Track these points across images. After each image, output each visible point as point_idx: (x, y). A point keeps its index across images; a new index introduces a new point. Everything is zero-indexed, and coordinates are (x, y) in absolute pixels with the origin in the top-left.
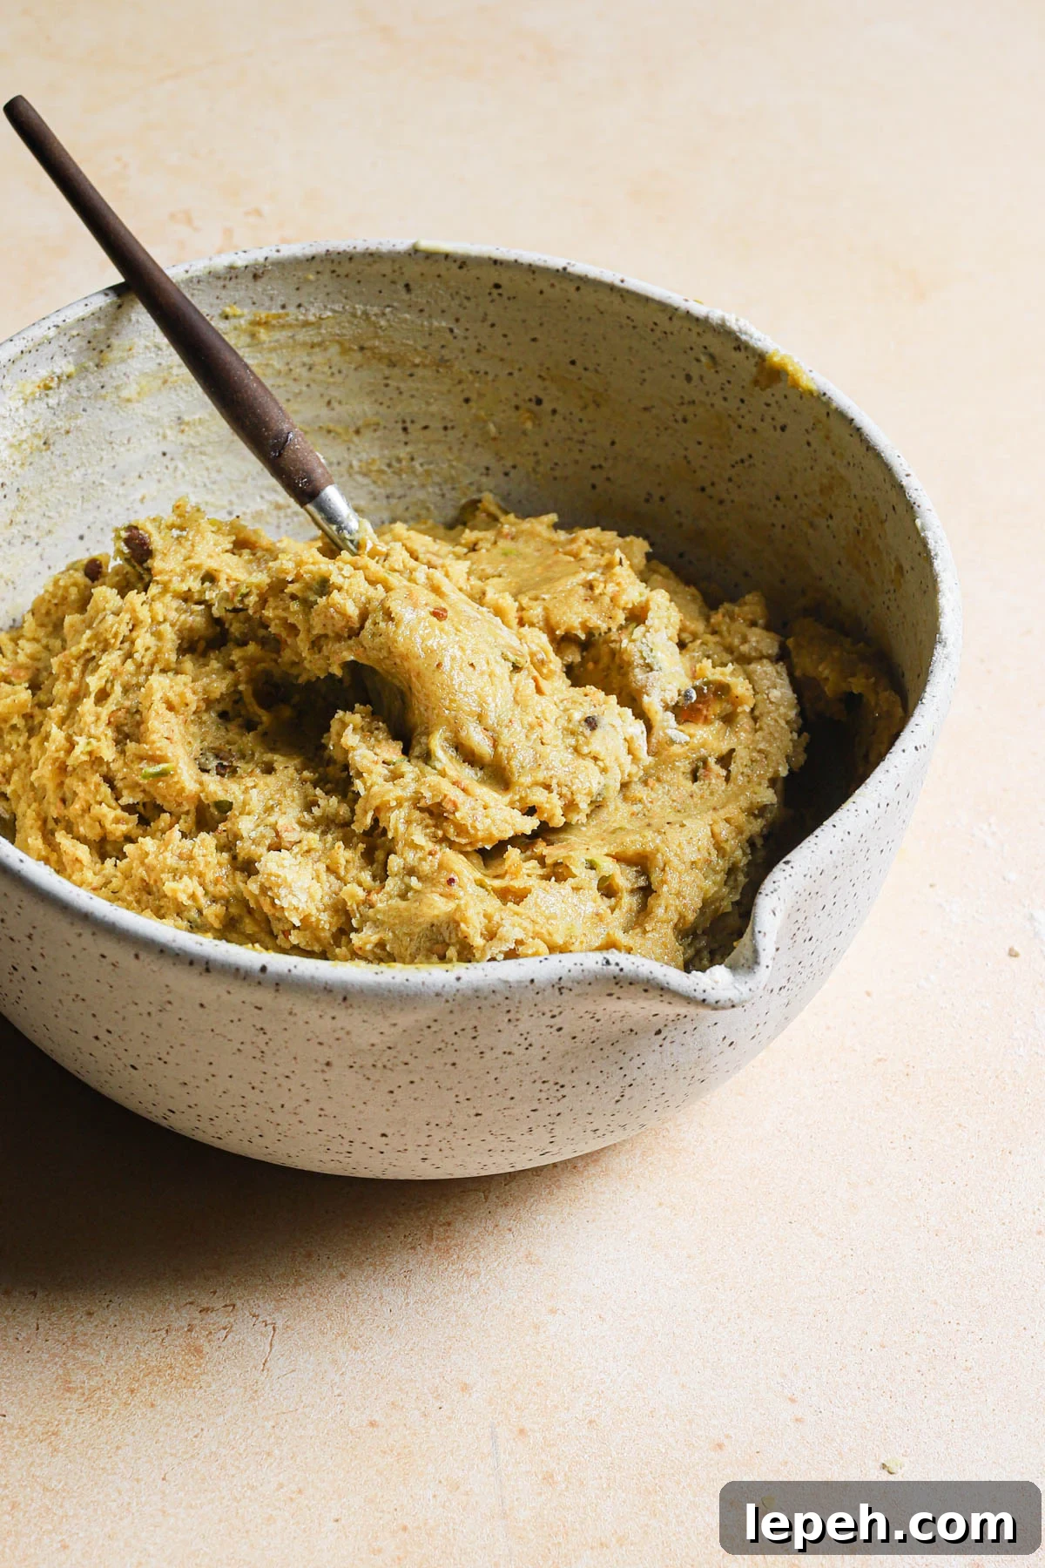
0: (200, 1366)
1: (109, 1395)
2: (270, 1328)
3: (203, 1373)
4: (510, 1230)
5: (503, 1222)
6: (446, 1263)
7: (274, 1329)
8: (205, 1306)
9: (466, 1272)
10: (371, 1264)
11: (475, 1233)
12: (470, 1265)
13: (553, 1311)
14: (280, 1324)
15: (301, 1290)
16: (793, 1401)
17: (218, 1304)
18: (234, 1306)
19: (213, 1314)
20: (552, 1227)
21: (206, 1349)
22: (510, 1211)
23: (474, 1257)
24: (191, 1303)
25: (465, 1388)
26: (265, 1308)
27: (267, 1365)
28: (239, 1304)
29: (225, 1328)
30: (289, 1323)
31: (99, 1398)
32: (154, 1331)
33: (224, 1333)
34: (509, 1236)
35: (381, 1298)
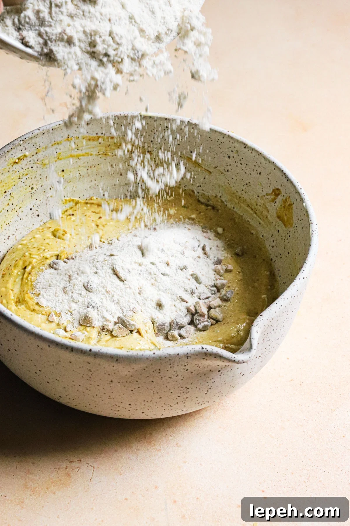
0: (70, 480)
1: (40, 490)
2: (93, 468)
3: (70, 483)
4: (171, 436)
5: (169, 433)
6: (150, 446)
7: (94, 468)
8: (71, 460)
9: (157, 450)
10: (125, 447)
11: (160, 437)
12: (157, 447)
13: (185, 462)
14: (96, 467)
15: (102, 455)
16: (263, 491)
17: (75, 459)
18: (81, 460)
19: (74, 463)
20: (185, 435)
21: (72, 474)
22: (171, 429)
23: (159, 445)
24: (67, 460)
25: (156, 487)
26: (91, 461)
27: (92, 480)
28: (82, 460)
29: (78, 468)
30: (99, 466)
31: (37, 491)
32: (55, 469)
33: (77, 469)
34: (171, 438)
35: (129, 458)
